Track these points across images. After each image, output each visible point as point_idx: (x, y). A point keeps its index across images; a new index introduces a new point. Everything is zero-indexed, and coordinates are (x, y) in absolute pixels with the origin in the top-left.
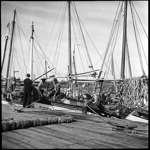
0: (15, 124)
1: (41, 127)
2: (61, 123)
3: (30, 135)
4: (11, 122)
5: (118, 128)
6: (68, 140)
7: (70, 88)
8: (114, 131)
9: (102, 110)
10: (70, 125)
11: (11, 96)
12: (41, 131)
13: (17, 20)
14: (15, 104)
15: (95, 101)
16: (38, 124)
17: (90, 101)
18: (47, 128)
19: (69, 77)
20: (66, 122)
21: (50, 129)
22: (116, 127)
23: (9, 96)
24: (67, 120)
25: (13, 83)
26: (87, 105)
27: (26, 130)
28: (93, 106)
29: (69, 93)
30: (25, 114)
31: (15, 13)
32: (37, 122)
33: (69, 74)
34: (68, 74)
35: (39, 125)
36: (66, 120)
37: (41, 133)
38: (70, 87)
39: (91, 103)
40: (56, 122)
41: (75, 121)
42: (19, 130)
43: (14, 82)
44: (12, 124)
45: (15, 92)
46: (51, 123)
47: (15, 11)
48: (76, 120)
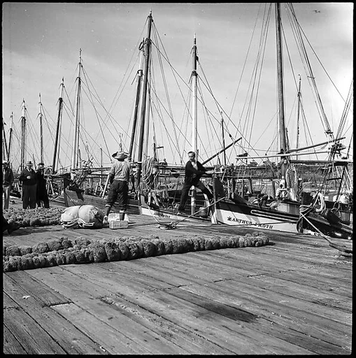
0: (163, 245)
1: (207, 252)
2: (244, 247)
3: (188, 263)
4: (155, 241)
5: (347, 254)
6: (251, 270)
7: (285, 179)
8: (340, 259)
9: (335, 226)
10: (261, 249)
11: (155, 198)
12: (207, 257)
13: (156, 38)
14: (168, 215)
15: (322, 208)
16: (202, 247)
17: (309, 206)
18: (217, 254)
19: (282, 155)
20: (253, 246)
21: (222, 255)
22: (343, 253)
23: (152, 199)
24: (255, 242)
25: (154, 173)
26: (303, 216)
27: (180, 256)
28: (316, 216)
29: (282, 191)
30: (180, 232)
31: (151, 21)
32: (199, 244)
33: (282, 150)
34: (279, 150)
35: (204, 249)
36: (253, 242)
37: (207, 260)
38: (283, 177)
39: (313, 210)
40: (235, 245)
41: (272, 244)
42: (170, 255)
43: (154, 170)
44: (157, 245)
45: (158, 191)
46: (225, 247)
47: (150, 17)
48: (274, 242)
